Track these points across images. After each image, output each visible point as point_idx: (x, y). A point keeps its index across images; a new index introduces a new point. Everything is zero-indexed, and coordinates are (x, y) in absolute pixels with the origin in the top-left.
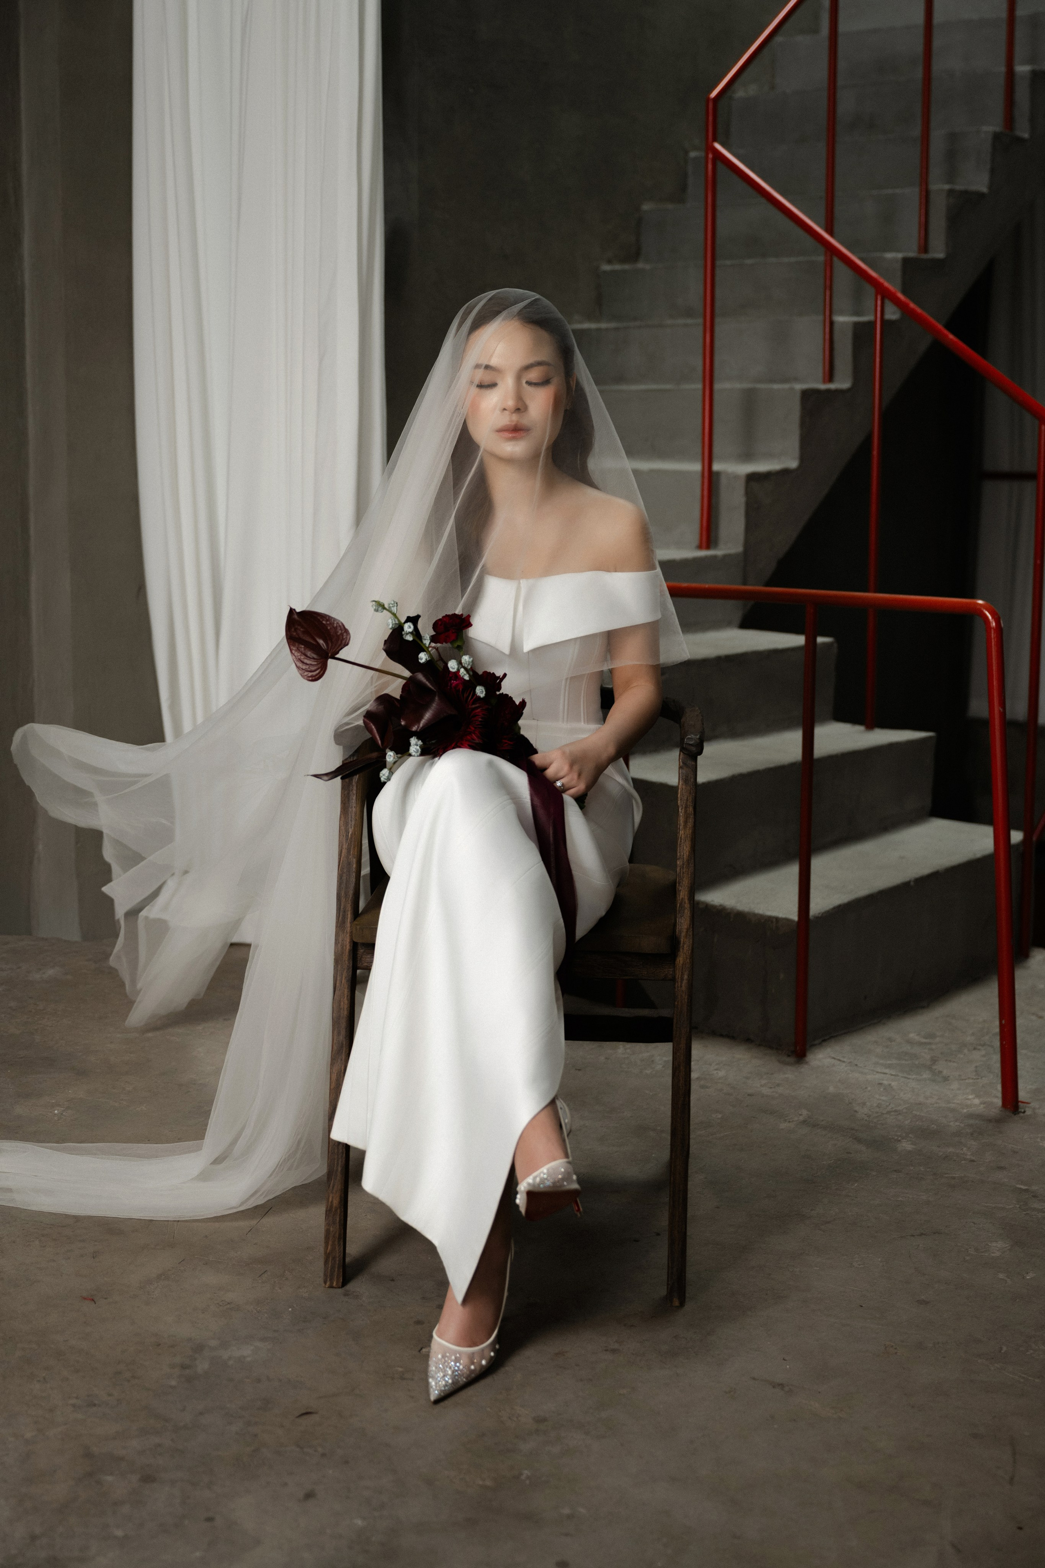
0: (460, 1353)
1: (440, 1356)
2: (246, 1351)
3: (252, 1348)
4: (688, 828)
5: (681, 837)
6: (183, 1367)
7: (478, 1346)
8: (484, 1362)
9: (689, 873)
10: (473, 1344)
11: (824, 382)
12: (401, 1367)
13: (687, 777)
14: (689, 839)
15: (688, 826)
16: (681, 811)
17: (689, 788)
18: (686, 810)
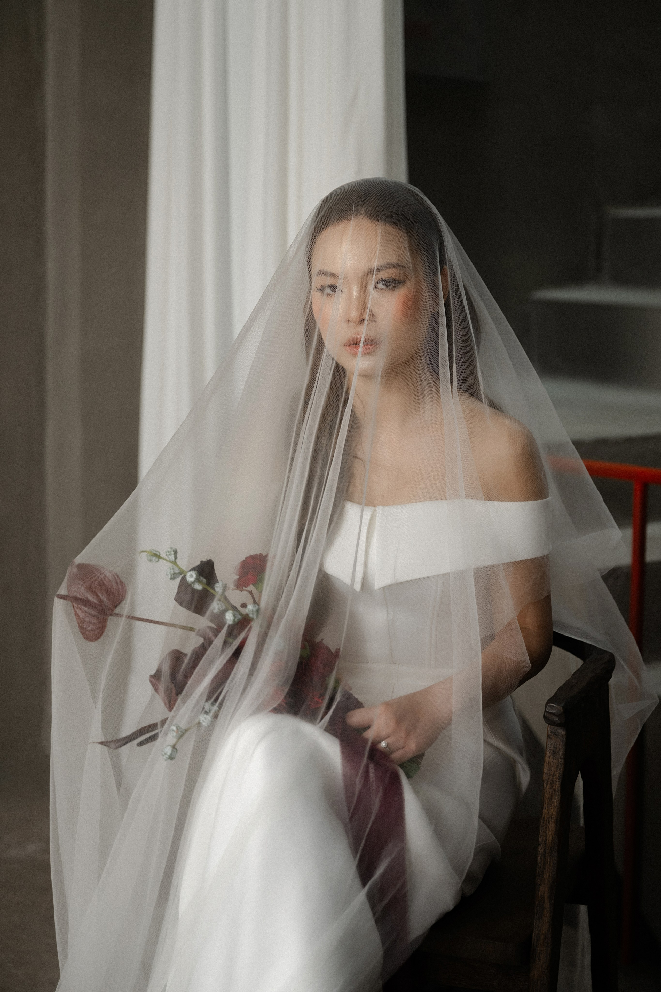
4: (552, 807)
5: (544, 818)
9: (551, 864)
13: (556, 748)
14: (554, 821)
15: (553, 804)
16: (546, 788)
17: (557, 762)
18: (552, 786)
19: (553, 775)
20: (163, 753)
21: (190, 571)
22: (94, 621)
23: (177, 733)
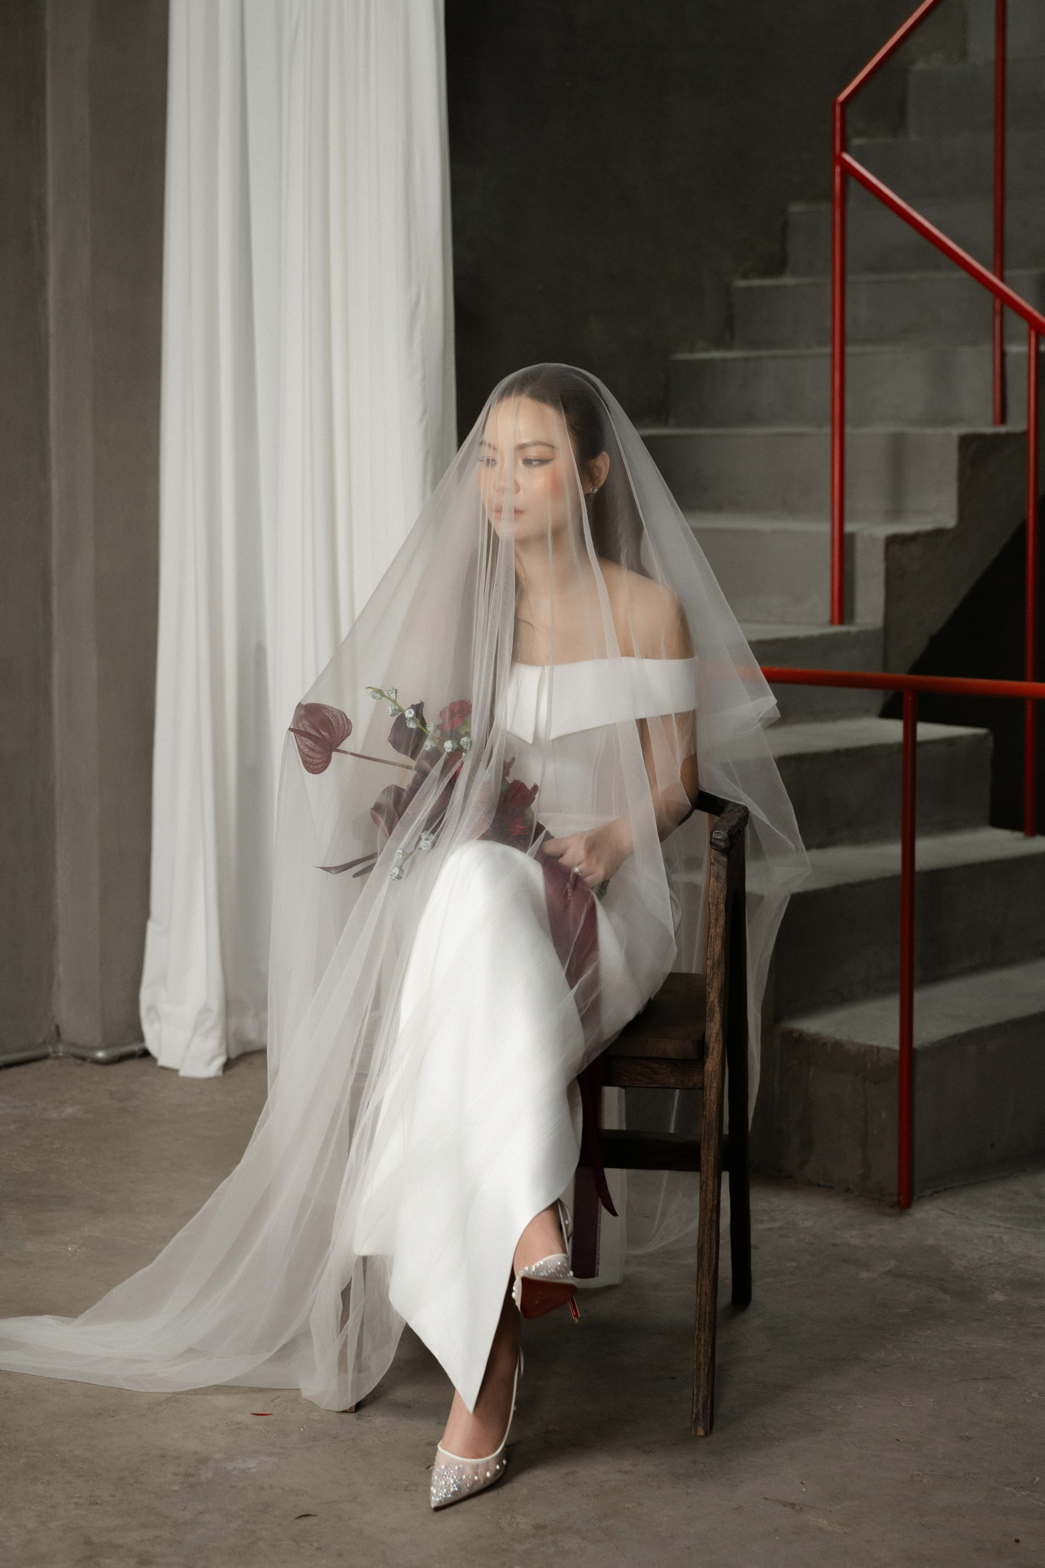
0: (464, 1464)
1: (443, 1467)
2: (252, 1464)
3: (258, 1461)
4: (719, 927)
5: (711, 936)
6: (187, 1475)
7: (482, 1457)
8: (488, 1474)
9: (720, 974)
10: (478, 1456)
11: (995, 424)
12: (406, 1481)
13: (719, 873)
14: (720, 938)
15: (719, 924)
16: (712, 909)
17: (721, 885)
18: (718, 908)
19: (718, 898)
20: (392, 874)
21: (408, 709)
22: (318, 756)
23: (403, 855)
